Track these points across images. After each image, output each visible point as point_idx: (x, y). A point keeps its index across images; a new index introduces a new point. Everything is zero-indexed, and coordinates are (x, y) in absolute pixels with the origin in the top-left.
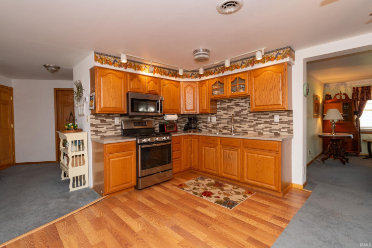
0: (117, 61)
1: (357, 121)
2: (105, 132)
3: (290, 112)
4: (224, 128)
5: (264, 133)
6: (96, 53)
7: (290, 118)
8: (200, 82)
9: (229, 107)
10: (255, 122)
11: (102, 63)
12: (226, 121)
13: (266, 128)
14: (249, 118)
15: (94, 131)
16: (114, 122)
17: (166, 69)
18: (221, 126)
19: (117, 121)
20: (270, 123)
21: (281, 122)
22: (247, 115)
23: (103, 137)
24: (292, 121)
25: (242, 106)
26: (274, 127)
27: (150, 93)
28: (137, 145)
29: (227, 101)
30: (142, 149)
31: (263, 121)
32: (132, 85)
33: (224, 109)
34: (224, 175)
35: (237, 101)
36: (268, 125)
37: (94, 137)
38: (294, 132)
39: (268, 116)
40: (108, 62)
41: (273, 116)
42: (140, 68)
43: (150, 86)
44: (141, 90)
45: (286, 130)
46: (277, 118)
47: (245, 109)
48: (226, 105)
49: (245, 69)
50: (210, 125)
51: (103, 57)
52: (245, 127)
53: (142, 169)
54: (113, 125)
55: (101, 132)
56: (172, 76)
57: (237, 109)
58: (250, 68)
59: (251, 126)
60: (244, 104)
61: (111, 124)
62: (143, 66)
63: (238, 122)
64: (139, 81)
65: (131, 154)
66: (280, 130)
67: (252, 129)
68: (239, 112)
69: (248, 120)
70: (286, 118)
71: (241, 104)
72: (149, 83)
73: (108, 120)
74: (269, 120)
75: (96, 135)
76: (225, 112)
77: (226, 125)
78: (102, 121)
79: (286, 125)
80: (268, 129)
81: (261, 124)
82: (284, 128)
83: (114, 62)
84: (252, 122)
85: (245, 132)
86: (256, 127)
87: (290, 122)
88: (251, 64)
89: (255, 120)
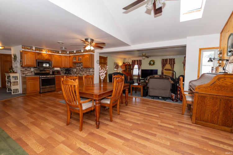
2: (27, 74)
3: (94, 68)
4: (78, 73)
6: (22, 46)
7: (94, 70)
8: (69, 56)
9: (80, 66)
11: (25, 49)
13: (89, 73)
15: (22, 73)
16: (31, 70)
17: (54, 51)
18: (77, 72)
19: (32, 69)
21: (92, 71)
22: (84, 69)
23: (26, 75)
26: (91, 73)
27: (46, 59)
28: (40, 78)
30: (42, 79)
31: (88, 71)
32: (38, 57)
33: (78, 66)
37: (22, 75)
40: (27, 49)
41: (90, 70)
42: (42, 51)
43: (47, 57)
44: (43, 59)
45: (93, 74)
48: (79, 65)
50: (74, 72)
51: (25, 47)
52: (84, 73)
53: (42, 86)
54: (30, 71)
55: (25, 73)
56: (57, 53)
57: (82, 67)
58: (82, 54)
59: (85, 73)
62: (43, 50)
63: (82, 71)
64: (42, 55)
65: (37, 81)
72: (46, 56)
73: (28, 69)
75: (23, 74)
78: (25, 69)
79: (93, 72)
83: (30, 49)
84: (85, 71)
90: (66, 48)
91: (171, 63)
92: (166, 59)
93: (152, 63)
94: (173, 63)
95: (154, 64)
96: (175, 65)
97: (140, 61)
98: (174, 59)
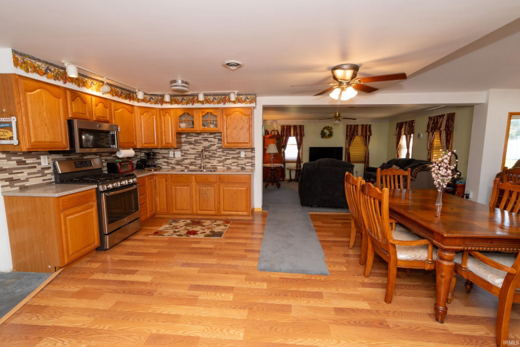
0: (50, 70)
1: (284, 153)
2: (27, 180)
3: (253, 149)
4: (191, 164)
5: (232, 167)
6: (15, 52)
7: (252, 154)
8: (162, 109)
9: (196, 142)
10: (224, 158)
11: (27, 71)
12: (193, 156)
13: (234, 163)
14: (218, 154)
15: (6, 180)
16: (40, 164)
17: (118, 87)
18: (186, 162)
19: (45, 161)
20: (238, 158)
21: (246, 158)
22: (216, 150)
23: (23, 188)
24: (254, 157)
25: (211, 142)
26: (240, 162)
28: (98, 193)
29: (194, 135)
31: (231, 156)
32: (74, 109)
33: (190, 143)
34: (200, 212)
35: (206, 135)
36: (235, 160)
37: (9, 189)
38: (256, 166)
39: (235, 152)
40: (36, 70)
41: (239, 153)
42: (84, 84)
43: (98, 111)
44: (88, 116)
45: (250, 164)
46: (243, 154)
47: (214, 145)
48: (193, 139)
49: (216, 106)
50: (173, 162)
51: (27, 60)
52: (215, 162)
53: (109, 222)
54: (39, 168)
55: (18, 180)
56: (126, 98)
57: (206, 144)
58: (221, 105)
59: (220, 162)
60: (212, 139)
61: (35, 167)
62: (89, 81)
63: (206, 158)
64: (84, 102)
65: (92, 207)
66: (245, 164)
67: (221, 164)
68: (209, 147)
69: (216, 156)
70: (249, 154)
71: (210, 139)
72: (96, 106)
73: (29, 161)
74: (236, 156)
75: (12, 186)
76: (192, 146)
77: (193, 160)
78: (19, 162)
79: (250, 160)
80: (235, 164)
81: (229, 159)
82: (248, 163)
83: (46, 71)
84: (221, 157)
85: (215, 168)
86: (225, 163)
87: (253, 158)
88: (223, 101)
89: (224, 156)
90: (186, 83)
91: (364, 134)
92: (355, 126)
93: (327, 132)
94: (368, 133)
95: (331, 135)
96: (371, 137)
97: (301, 127)
98: (370, 125)
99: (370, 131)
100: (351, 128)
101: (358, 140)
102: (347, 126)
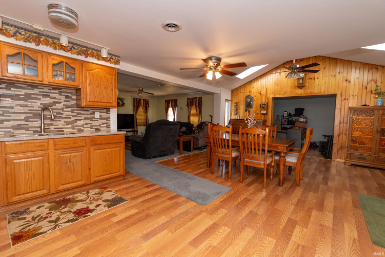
3: (108, 110)
5: (85, 129)
7: (108, 115)
9: (28, 96)
10: (73, 119)
12: (23, 116)
13: (87, 124)
14: (65, 113)
20: (91, 119)
21: (101, 119)
22: (62, 109)
24: (109, 118)
25: (54, 98)
26: (94, 123)
29: (25, 86)
31: (83, 117)
34: (62, 187)
35: (46, 90)
36: (88, 121)
39: (88, 113)
41: (94, 113)
45: (105, 125)
46: (97, 115)
47: (60, 103)
49: (75, 56)
52: (60, 124)
57: (46, 101)
58: (82, 58)
59: (68, 124)
60: (57, 96)
63: (48, 119)
66: (100, 125)
67: (70, 126)
68: (51, 105)
69: (62, 116)
70: (105, 115)
71: (52, 95)
74: (89, 116)
76: (22, 102)
77: (23, 122)
79: (105, 121)
80: (89, 126)
81: (80, 120)
82: (103, 124)
84: (70, 118)
85: (60, 131)
86: (75, 124)
87: (108, 119)
88: (84, 54)
89: (73, 116)
91: (145, 106)
92: (139, 99)
93: (120, 102)
94: (147, 106)
95: (123, 105)
96: (149, 108)
98: (148, 100)
99: (148, 103)
100: (136, 101)
101: (141, 110)
102: (134, 99)
